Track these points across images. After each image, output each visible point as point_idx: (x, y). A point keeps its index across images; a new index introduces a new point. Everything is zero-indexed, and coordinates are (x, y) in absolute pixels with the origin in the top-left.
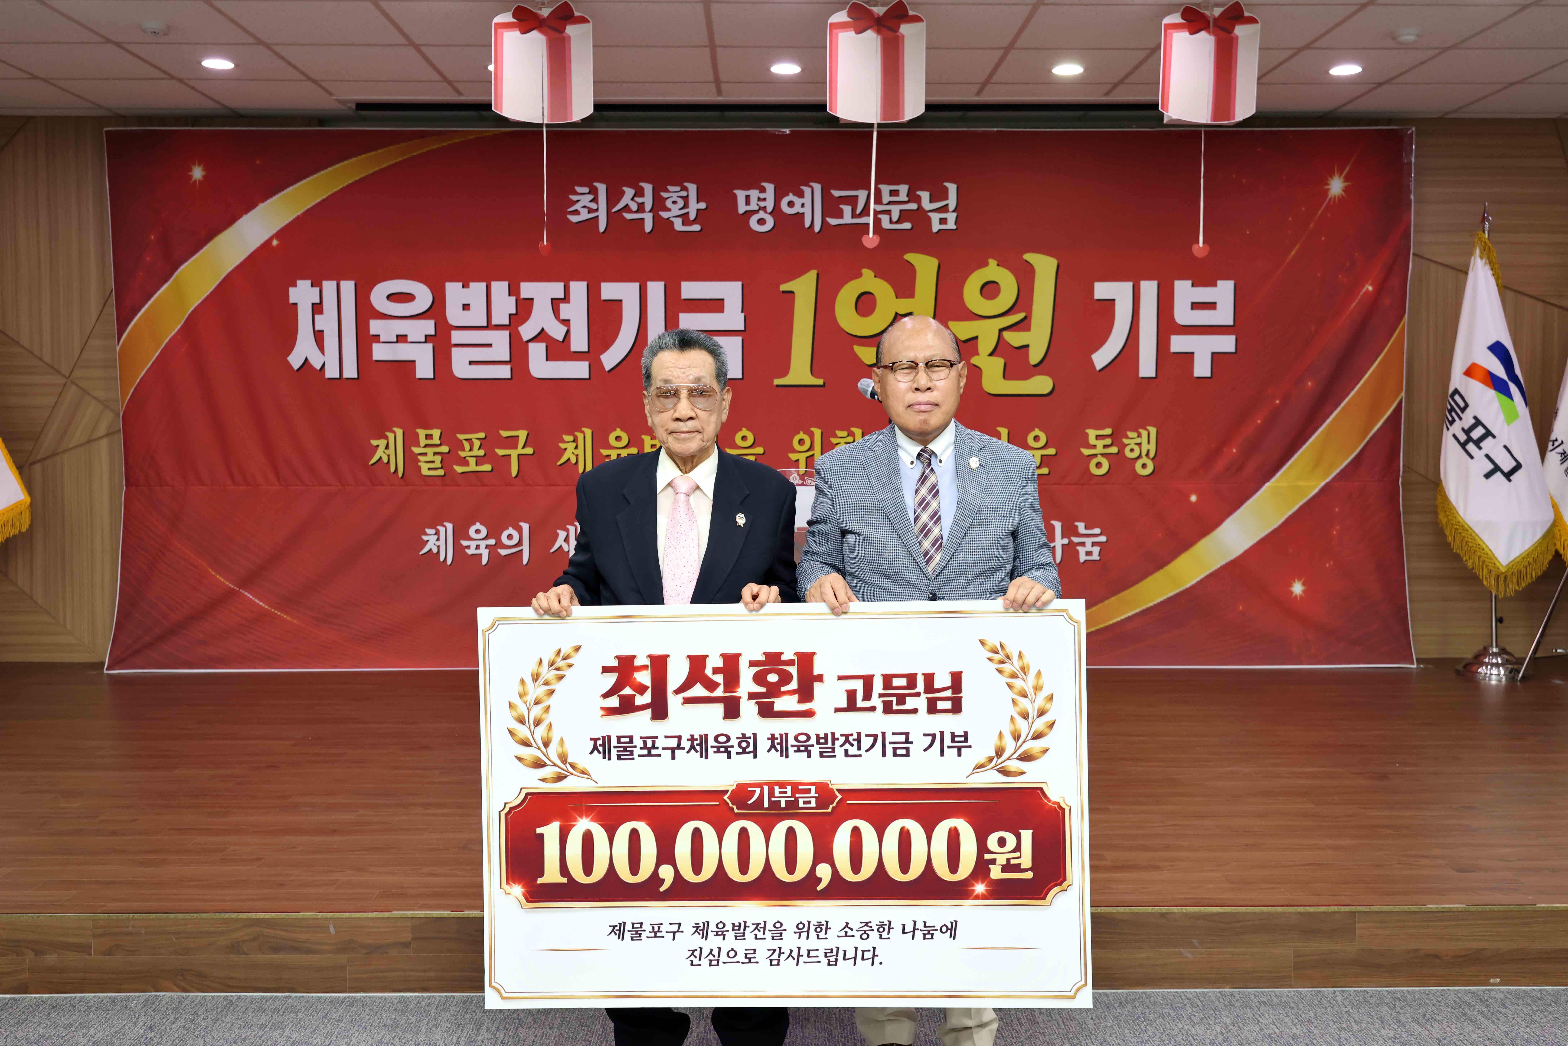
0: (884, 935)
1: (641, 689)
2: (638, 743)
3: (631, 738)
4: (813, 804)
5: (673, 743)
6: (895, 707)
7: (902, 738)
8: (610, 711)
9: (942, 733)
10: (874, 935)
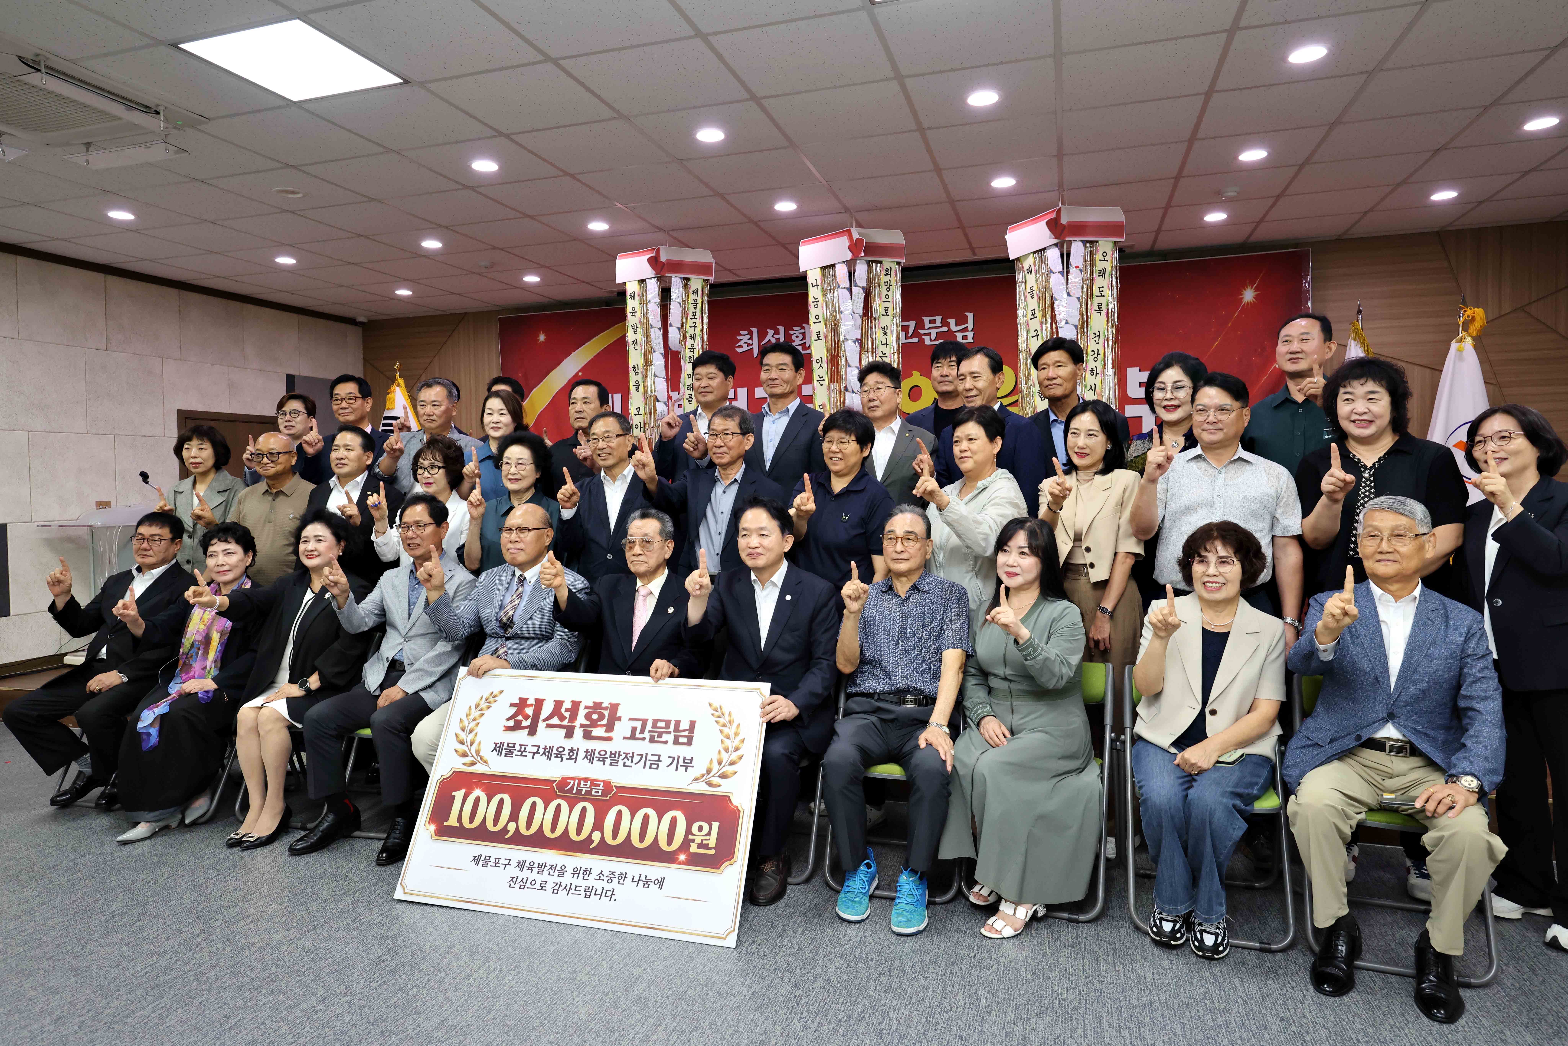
0: (621, 881)
1: (526, 717)
2: (517, 747)
3: (514, 744)
4: (600, 794)
5: (535, 749)
6: (656, 739)
7: (656, 758)
8: (508, 728)
9: (679, 757)
10: (615, 881)
